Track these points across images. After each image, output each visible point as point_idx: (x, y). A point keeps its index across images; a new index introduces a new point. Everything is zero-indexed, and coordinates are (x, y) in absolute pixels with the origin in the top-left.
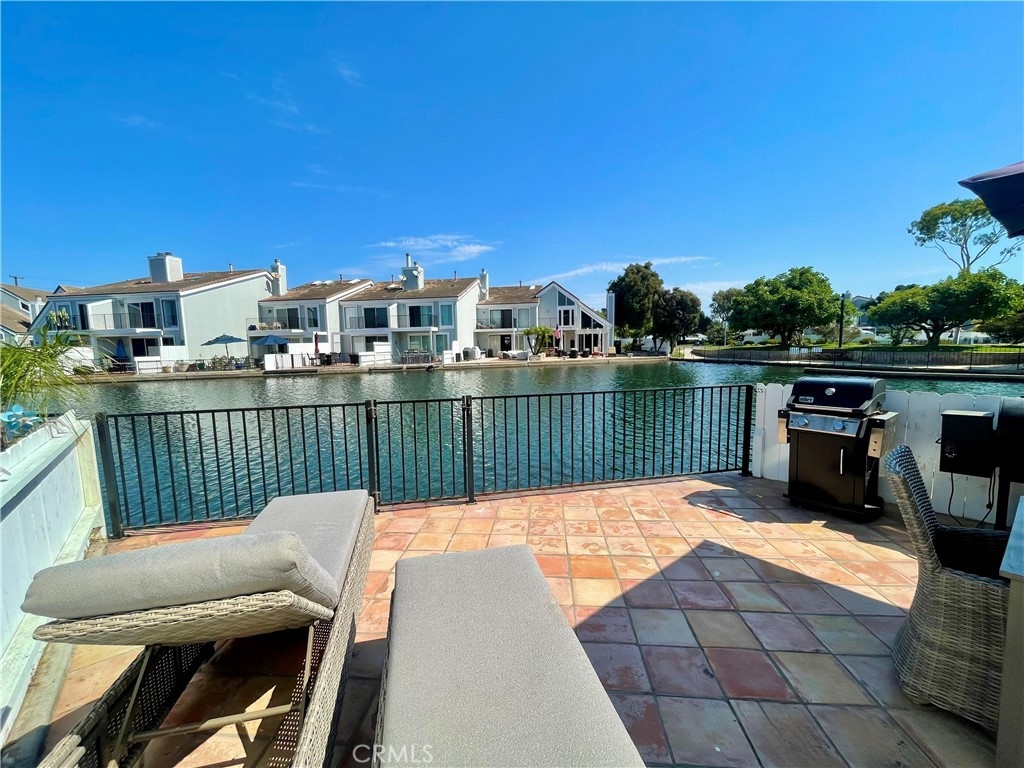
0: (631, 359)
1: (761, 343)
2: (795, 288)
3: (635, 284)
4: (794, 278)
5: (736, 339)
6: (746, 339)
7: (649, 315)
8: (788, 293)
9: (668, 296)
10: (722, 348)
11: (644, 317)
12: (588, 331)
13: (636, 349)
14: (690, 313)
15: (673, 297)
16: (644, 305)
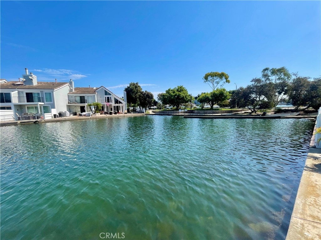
0: (132, 115)
1: (171, 109)
2: (179, 92)
3: (133, 89)
4: (179, 89)
5: (164, 107)
6: (167, 108)
7: (138, 100)
8: (177, 93)
9: (143, 93)
10: (160, 110)
11: (137, 100)
12: (117, 105)
13: (134, 111)
14: (150, 99)
15: (145, 94)
16: (136, 96)
